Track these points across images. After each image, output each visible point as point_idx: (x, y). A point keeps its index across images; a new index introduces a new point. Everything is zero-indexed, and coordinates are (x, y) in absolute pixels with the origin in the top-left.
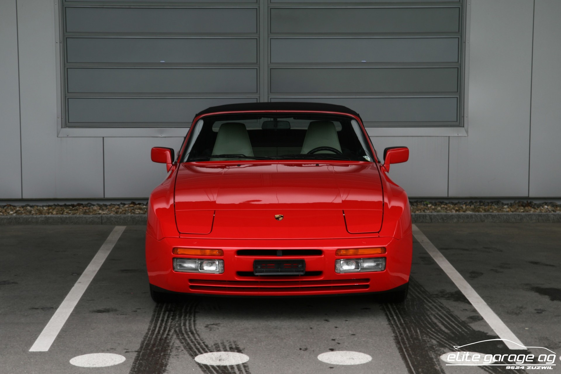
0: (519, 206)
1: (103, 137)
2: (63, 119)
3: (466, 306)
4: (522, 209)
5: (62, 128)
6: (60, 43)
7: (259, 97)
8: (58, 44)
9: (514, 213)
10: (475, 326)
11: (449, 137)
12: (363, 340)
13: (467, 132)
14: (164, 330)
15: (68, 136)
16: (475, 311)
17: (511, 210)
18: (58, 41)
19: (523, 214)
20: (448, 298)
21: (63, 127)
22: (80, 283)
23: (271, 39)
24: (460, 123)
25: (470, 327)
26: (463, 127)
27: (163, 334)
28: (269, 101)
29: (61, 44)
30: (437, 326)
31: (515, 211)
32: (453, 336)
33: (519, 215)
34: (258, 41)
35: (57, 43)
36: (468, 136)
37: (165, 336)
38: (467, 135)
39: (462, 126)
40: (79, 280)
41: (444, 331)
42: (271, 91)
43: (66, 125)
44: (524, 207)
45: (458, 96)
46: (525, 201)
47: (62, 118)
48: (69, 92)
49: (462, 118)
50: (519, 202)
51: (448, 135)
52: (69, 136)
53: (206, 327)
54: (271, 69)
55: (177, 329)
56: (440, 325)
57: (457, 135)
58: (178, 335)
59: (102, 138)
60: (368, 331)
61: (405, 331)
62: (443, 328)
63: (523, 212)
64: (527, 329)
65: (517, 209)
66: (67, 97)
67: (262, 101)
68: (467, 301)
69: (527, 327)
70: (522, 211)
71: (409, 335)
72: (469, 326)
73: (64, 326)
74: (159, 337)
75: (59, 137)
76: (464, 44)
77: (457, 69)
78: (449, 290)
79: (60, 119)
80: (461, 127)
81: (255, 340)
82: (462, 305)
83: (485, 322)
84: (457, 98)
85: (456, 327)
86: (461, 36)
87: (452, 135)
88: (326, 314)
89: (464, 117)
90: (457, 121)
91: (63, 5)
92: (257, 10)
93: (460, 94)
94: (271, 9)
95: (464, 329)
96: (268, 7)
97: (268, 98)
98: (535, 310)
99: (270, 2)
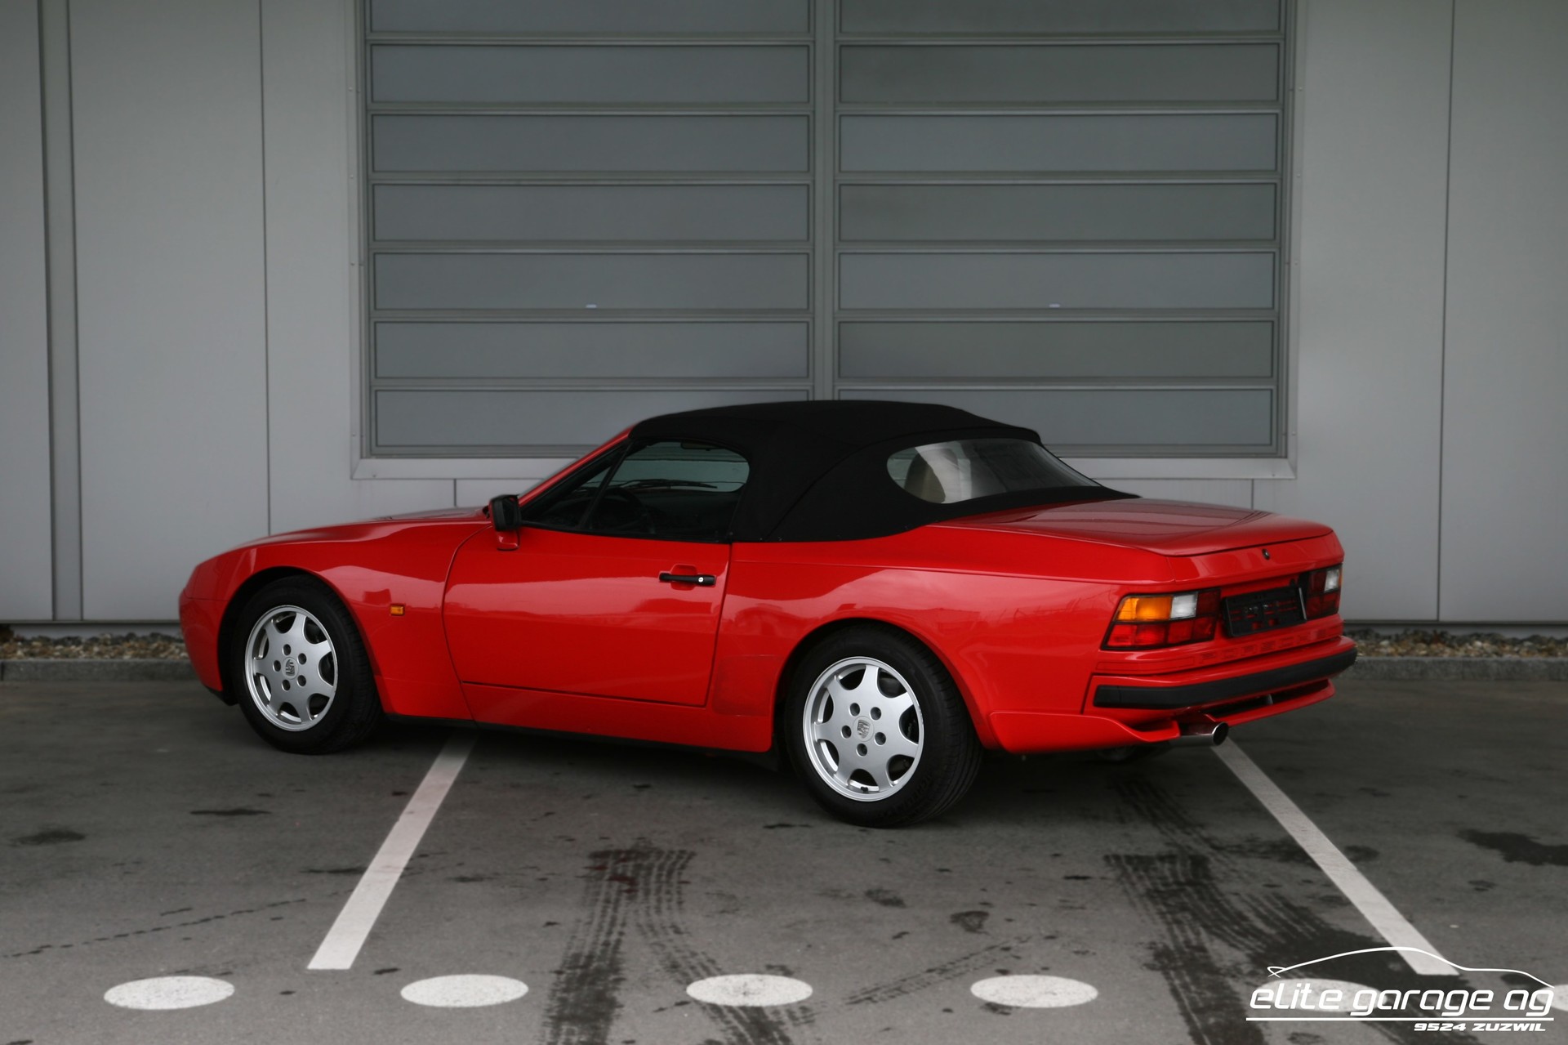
0: (1416, 642)
1: (455, 480)
2: (364, 438)
3: (1309, 874)
4: (1424, 650)
5: (362, 457)
6: (360, 265)
7: (813, 387)
8: (356, 269)
9: (1406, 658)
10: (1334, 919)
11: (1253, 480)
13: (1294, 469)
14: (613, 923)
15: (374, 477)
16: (1329, 884)
17: (1397, 650)
18: (355, 261)
19: (1427, 660)
20: (1265, 856)
21: (364, 455)
22: (411, 813)
23: (840, 254)
24: (1277, 449)
25: (1323, 922)
26: (1286, 457)
27: (610, 933)
28: (836, 398)
29: (362, 268)
30: (1245, 919)
31: (1407, 653)
32: (1283, 941)
33: (1417, 662)
34: (810, 258)
35: (353, 265)
36: (1296, 479)
37: (614, 937)
38: (1293, 477)
39: (1283, 455)
40: (410, 807)
41: (1260, 932)
42: (839, 374)
43: (371, 450)
44: (1428, 643)
45: (1273, 387)
46: (1430, 631)
47: (362, 436)
48: (379, 375)
49: (1284, 437)
50: (1416, 633)
51: (1252, 477)
52: (377, 477)
53: (708, 917)
54: (840, 323)
55: (642, 921)
56: (1252, 917)
57: (1271, 477)
58: (644, 934)
59: (452, 482)
60: (1085, 929)
61: (1170, 930)
62: (1260, 925)
63: (1427, 655)
64: (1456, 927)
65: (1413, 649)
66: (374, 389)
67: (819, 397)
68: (1308, 861)
69: (1454, 924)
70: (1424, 652)
71: (1181, 939)
72: (1319, 919)
73: (383, 911)
74: (602, 938)
75: (357, 479)
76: (1287, 266)
77: (1270, 324)
78: (1264, 834)
79: (357, 439)
80: (1281, 457)
81: (823, 947)
82: (1300, 872)
83: (1356, 911)
84: (1271, 390)
85: (1290, 922)
86: (1280, 249)
87: (1260, 477)
88: (984, 890)
89: (1286, 434)
90: (1271, 444)
91: (367, 179)
92: (809, 188)
93: (1278, 381)
94: (840, 185)
95: (1308, 926)
96: (834, 181)
97: (833, 389)
98: (1471, 882)
99: (840, 171)
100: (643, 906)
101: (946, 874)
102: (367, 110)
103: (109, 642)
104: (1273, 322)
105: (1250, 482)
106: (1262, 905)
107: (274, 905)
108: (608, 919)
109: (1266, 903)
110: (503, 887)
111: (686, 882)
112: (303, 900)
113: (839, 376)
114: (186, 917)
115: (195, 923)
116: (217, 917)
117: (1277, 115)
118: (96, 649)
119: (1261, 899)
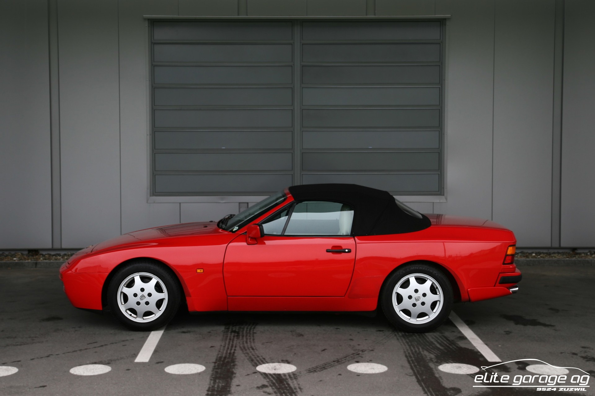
1: (180, 203)
2: (151, 190)
3: (454, 329)
5: (150, 196)
6: (150, 135)
7: (294, 173)
8: (149, 136)
10: (462, 344)
11: (433, 203)
12: (380, 354)
13: (446, 199)
14: (232, 347)
15: (154, 202)
16: (460, 332)
18: (149, 134)
23: (302, 131)
24: (441, 193)
25: (458, 345)
26: (444, 195)
27: (231, 350)
29: (151, 136)
30: (434, 344)
32: (446, 351)
34: (293, 132)
37: (233, 351)
38: (446, 202)
41: (439, 348)
43: (153, 194)
45: (439, 173)
47: (150, 189)
48: (156, 170)
51: (433, 201)
53: (263, 344)
54: (302, 153)
55: (241, 346)
56: (436, 343)
57: (439, 201)
58: (242, 350)
60: (383, 348)
61: (410, 348)
62: (438, 346)
64: (500, 346)
66: (154, 174)
68: (453, 325)
71: (414, 351)
72: (457, 344)
73: (158, 343)
74: (229, 351)
75: (149, 203)
76: (443, 135)
79: (149, 190)
80: (442, 195)
81: (299, 354)
82: (451, 328)
83: (469, 341)
84: (439, 174)
85: (448, 345)
86: (441, 129)
87: (436, 201)
88: (351, 335)
89: (444, 188)
90: (439, 191)
91: (152, 108)
92: (293, 111)
93: (441, 171)
94: (302, 110)
95: (454, 346)
96: (300, 108)
97: (300, 174)
98: (505, 332)
99: (302, 105)
100: (242, 341)
101: (338, 330)
102: (152, 86)
103: (70, 255)
104: (439, 153)
105: (432, 203)
106: (439, 339)
107: (123, 341)
108: (230, 345)
109: (440, 339)
110: (197, 335)
111: (255, 333)
112: (133, 339)
113: (302, 170)
114: (95, 345)
115: (98, 347)
116: (105, 345)
117: (440, 88)
118: (66, 257)
119: (439, 337)
